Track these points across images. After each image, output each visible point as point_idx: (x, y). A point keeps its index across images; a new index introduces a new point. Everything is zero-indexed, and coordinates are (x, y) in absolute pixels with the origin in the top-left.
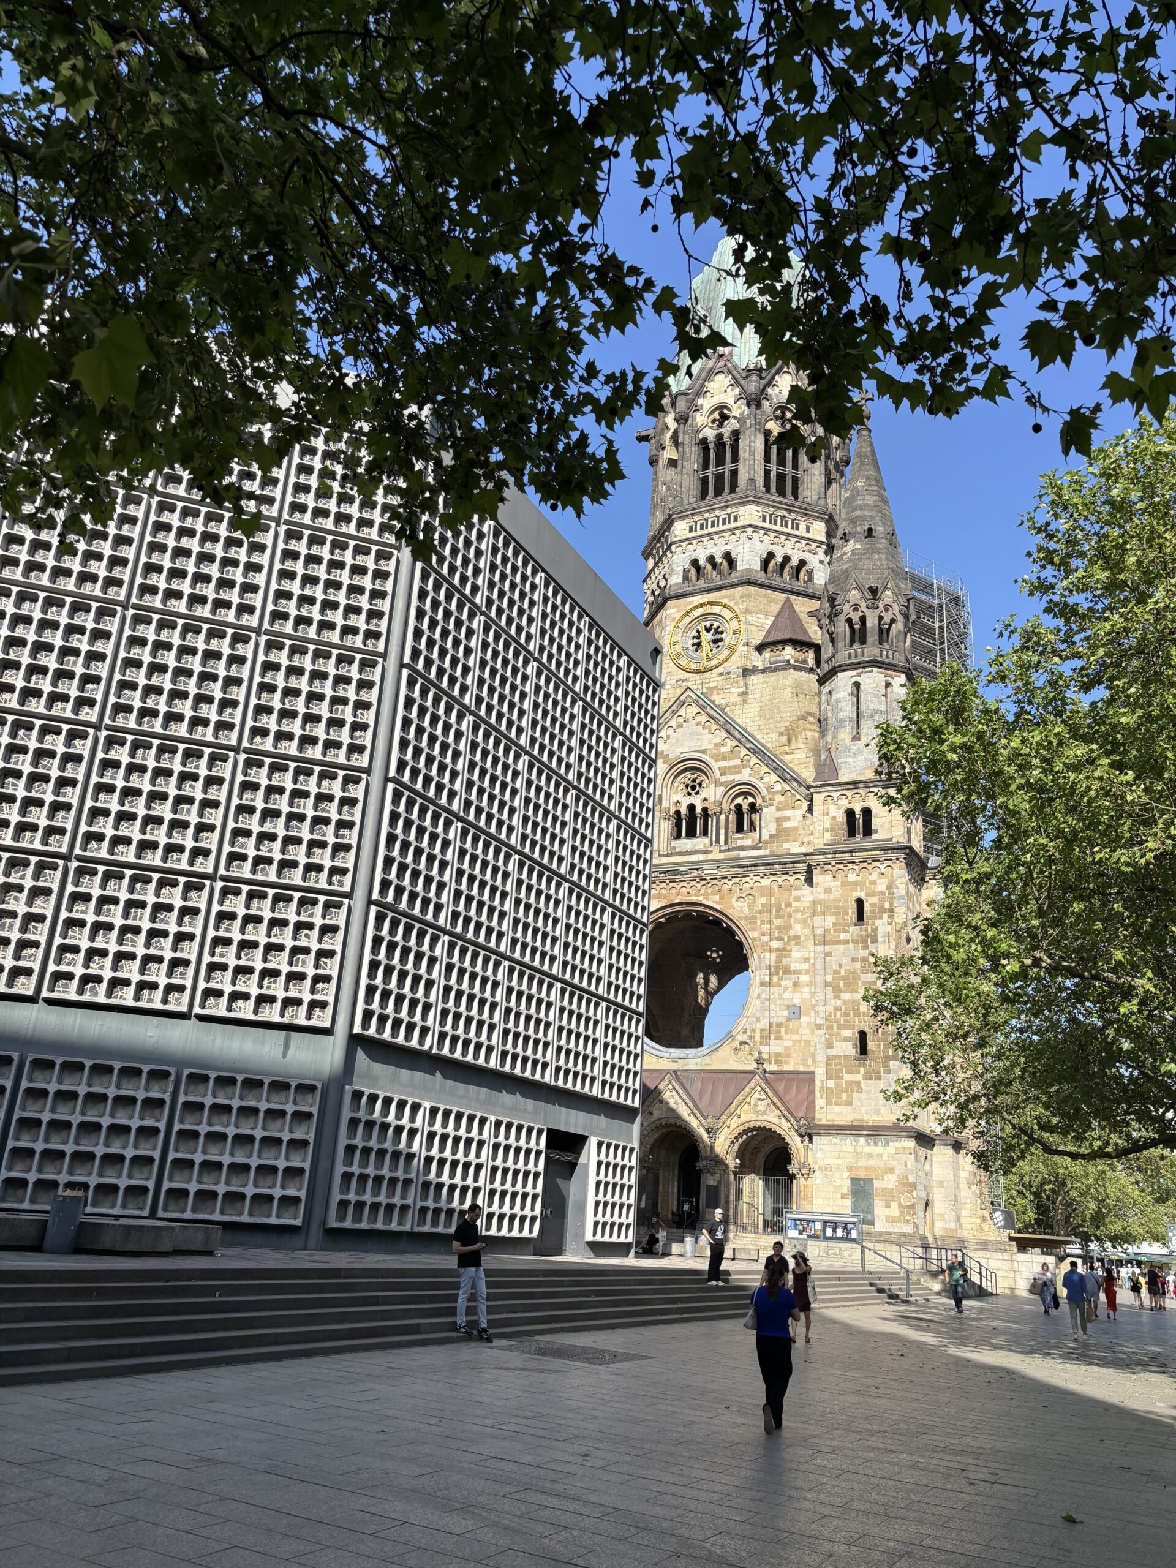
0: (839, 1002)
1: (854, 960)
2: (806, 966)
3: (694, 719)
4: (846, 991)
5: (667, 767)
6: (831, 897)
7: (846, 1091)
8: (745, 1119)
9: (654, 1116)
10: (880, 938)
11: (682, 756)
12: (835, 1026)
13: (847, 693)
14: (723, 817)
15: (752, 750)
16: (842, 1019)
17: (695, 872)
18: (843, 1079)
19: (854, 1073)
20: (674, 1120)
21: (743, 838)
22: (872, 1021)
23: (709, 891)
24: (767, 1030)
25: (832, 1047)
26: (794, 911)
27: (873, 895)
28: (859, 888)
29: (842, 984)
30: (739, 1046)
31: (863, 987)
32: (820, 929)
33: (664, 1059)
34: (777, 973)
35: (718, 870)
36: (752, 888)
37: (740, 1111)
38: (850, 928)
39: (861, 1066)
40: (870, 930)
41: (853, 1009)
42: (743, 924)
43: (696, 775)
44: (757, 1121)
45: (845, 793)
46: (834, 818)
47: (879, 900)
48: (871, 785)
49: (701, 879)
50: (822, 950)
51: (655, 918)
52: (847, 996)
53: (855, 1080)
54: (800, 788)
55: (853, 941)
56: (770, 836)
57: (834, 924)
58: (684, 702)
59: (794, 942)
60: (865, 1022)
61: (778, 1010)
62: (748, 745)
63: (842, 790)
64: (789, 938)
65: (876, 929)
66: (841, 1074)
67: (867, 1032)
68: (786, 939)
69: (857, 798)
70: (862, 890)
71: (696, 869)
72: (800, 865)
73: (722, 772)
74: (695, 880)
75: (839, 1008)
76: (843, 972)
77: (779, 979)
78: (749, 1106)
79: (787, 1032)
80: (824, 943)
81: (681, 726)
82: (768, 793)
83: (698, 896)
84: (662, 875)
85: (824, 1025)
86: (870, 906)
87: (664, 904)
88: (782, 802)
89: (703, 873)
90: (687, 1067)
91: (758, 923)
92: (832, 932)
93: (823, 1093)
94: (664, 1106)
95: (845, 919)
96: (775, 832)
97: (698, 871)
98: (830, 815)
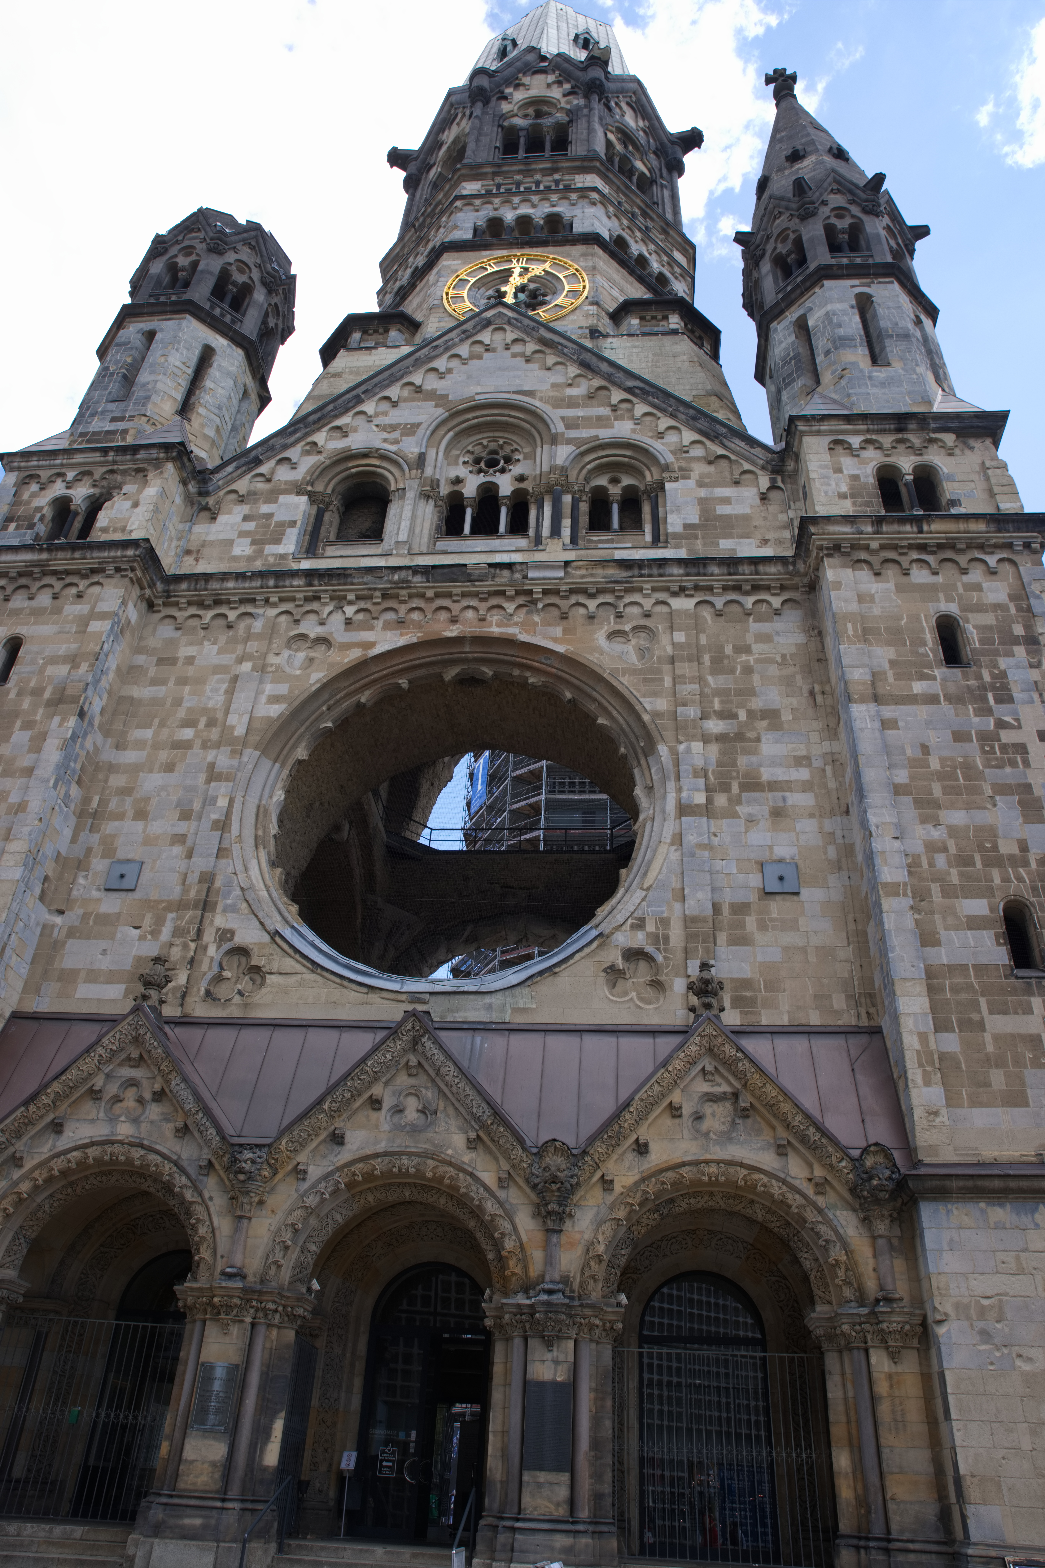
0: (935, 833)
1: (959, 737)
2: (803, 774)
3: (507, 347)
4: (952, 806)
5: (440, 413)
6: (877, 611)
7: (999, 1062)
8: (665, 1158)
9: (348, 1146)
10: (1017, 694)
11: (477, 398)
12: (935, 889)
13: (845, 306)
14: (567, 499)
15: (637, 391)
16: (954, 871)
17: (506, 573)
18: (984, 1030)
19: (1016, 1013)
20: (416, 1160)
21: (611, 541)
22: (1039, 875)
23: (536, 619)
24: (704, 920)
25: (937, 943)
26: (757, 661)
27: (980, 611)
28: (941, 596)
29: (937, 790)
30: (620, 963)
31: (998, 798)
32: (861, 670)
33: (385, 995)
34: (725, 788)
35: (566, 573)
36: (647, 615)
37: (644, 1133)
38: (936, 672)
39: (1033, 995)
40: (987, 677)
41: (981, 848)
42: (626, 683)
43: (501, 442)
44: (707, 1162)
45: (874, 437)
46: (855, 478)
47: (997, 620)
48: (933, 425)
49: (518, 593)
50: (873, 713)
51: (385, 672)
52: (957, 817)
53: (1022, 1031)
54: (752, 450)
55: (948, 698)
56: (687, 526)
57: (892, 663)
58: (488, 323)
59: (764, 723)
60: (1020, 879)
61: (735, 871)
62: (630, 383)
63: (868, 431)
64: (751, 713)
65: (1004, 675)
66: (975, 1017)
67: (1032, 903)
68: (742, 716)
69: (901, 447)
70: (949, 599)
71: (509, 566)
72: (772, 569)
73: (571, 424)
74: (502, 593)
75: (940, 844)
76: (935, 764)
77: (730, 801)
78: (674, 1117)
79: (763, 926)
80: (876, 699)
81: (480, 357)
82: (677, 459)
83: (507, 626)
84: (418, 578)
85: (905, 884)
86: (975, 631)
87: (415, 640)
88: (709, 475)
89: (526, 577)
90: (460, 1016)
91: (668, 681)
92: (891, 678)
93: (929, 1069)
94: (383, 1118)
95: (917, 654)
96: (697, 521)
97: (513, 572)
98: (845, 472)
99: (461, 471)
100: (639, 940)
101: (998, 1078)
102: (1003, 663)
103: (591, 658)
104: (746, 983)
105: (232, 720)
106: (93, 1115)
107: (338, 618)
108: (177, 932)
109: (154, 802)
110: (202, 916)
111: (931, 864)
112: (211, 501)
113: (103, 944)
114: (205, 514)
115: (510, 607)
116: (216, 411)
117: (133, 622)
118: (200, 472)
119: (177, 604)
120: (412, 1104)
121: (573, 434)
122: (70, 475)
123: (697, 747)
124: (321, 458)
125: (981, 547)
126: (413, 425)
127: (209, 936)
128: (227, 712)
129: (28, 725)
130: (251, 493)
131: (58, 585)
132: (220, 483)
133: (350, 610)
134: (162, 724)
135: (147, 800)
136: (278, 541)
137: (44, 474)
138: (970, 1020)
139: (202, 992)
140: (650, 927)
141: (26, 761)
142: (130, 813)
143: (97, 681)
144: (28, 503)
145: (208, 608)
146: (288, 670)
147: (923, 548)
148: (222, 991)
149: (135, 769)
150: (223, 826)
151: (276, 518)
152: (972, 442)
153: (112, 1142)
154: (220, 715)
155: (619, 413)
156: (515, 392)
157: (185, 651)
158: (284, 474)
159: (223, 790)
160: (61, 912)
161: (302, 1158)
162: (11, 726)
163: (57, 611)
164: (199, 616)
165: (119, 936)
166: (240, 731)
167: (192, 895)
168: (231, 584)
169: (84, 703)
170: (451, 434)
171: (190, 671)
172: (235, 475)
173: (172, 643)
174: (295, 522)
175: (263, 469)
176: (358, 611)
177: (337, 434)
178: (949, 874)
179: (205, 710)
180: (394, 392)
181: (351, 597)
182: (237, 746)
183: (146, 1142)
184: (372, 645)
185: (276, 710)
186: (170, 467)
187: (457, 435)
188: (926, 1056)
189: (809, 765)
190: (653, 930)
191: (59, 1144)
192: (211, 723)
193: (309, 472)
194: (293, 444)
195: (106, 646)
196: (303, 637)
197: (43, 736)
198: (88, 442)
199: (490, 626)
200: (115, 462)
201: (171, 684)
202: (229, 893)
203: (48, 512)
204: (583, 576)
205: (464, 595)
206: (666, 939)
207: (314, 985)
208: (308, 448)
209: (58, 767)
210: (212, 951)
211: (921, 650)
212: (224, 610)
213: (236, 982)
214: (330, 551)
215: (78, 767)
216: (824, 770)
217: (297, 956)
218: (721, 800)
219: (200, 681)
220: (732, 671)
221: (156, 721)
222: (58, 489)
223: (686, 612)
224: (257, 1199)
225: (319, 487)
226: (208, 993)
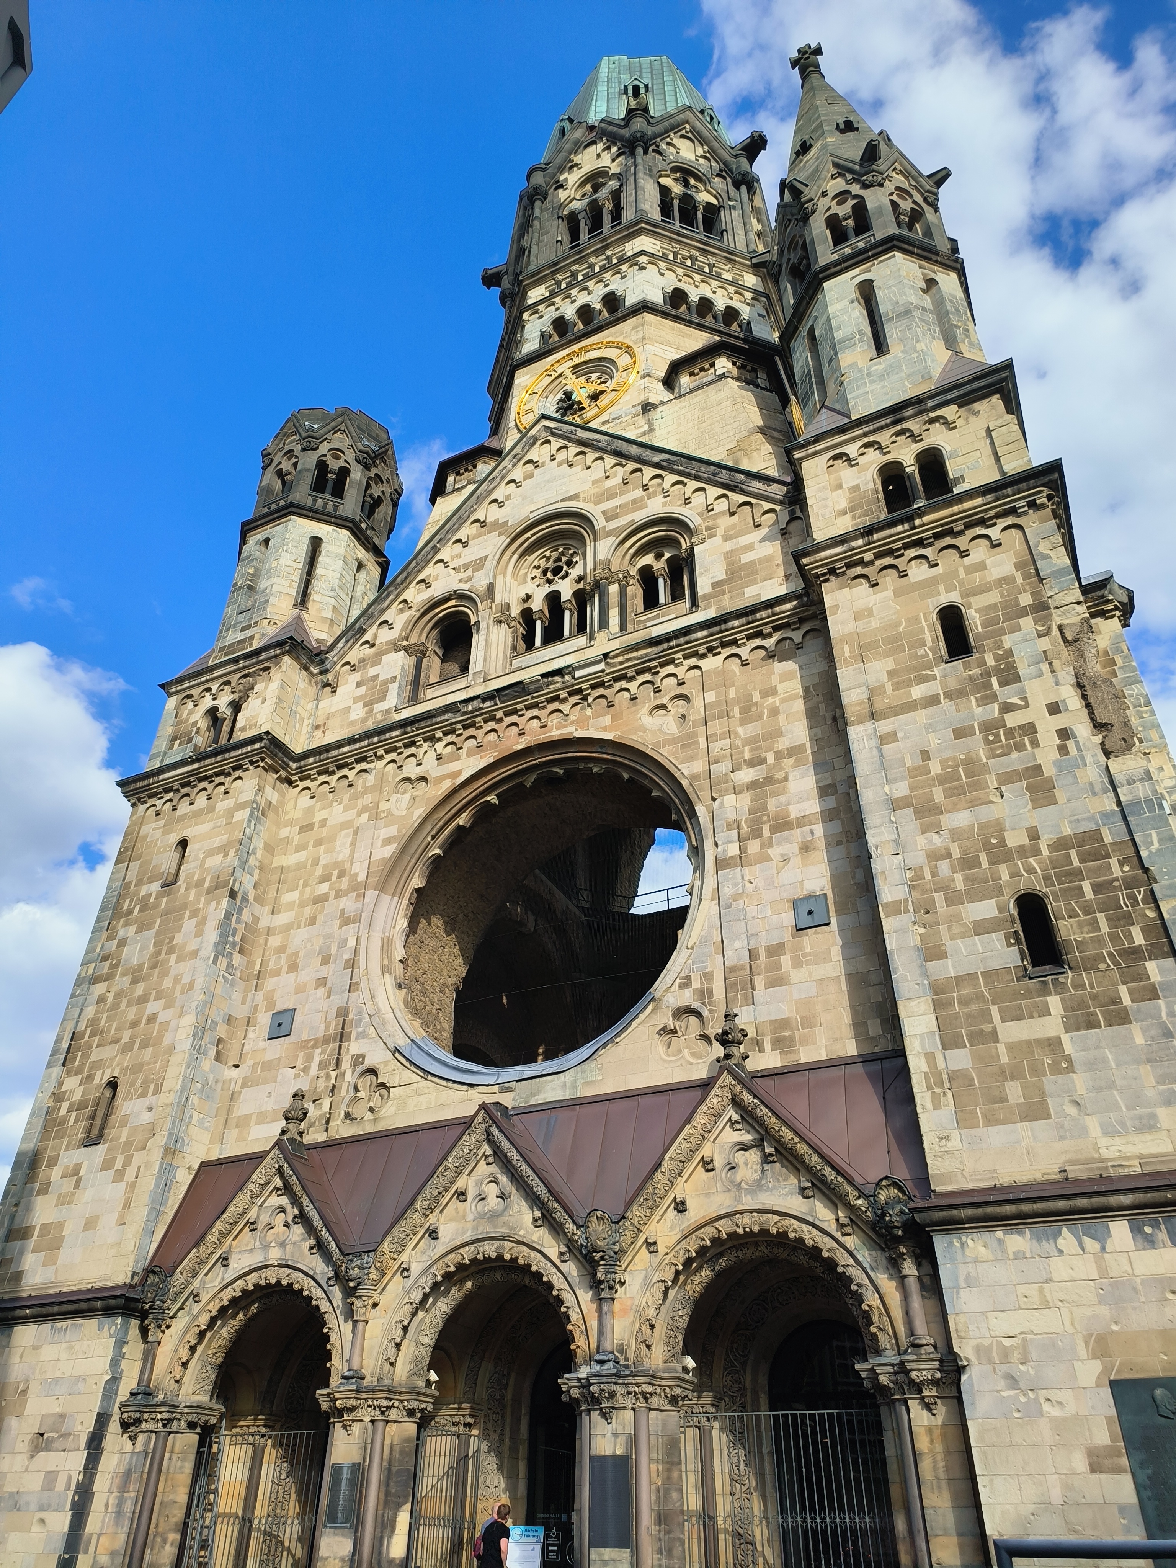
0: (937, 841)
1: (960, 733)
2: (829, 803)
3: (553, 458)
4: (955, 808)
5: (504, 540)
6: (875, 624)
7: (1015, 1074)
8: (702, 1213)
9: (441, 1240)
10: (1023, 670)
11: (531, 516)
12: (939, 898)
13: (846, 302)
14: (614, 589)
15: (664, 464)
16: (958, 877)
17: (557, 679)
18: (997, 1041)
19: (1031, 1017)
20: (496, 1244)
21: (658, 617)
22: (1051, 862)
23: (589, 712)
24: (742, 968)
25: (943, 955)
26: (783, 700)
27: (983, 592)
28: (941, 588)
29: (938, 795)
30: (671, 1024)
31: (1003, 788)
32: (858, 690)
33: (481, 1089)
34: (757, 833)
35: (607, 664)
36: (681, 684)
37: (680, 1190)
38: (936, 671)
39: (1050, 994)
40: (990, 661)
41: (987, 846)
42: (665, 754)
43: (561, 550)
44: (741, 1212)
45: (872, 438)
46: (856, 488)
47: (1002, 595)
48: (930, 404)
49: (571, 694)
50: (870, 731)
51: (473, 794)
52: (961, 819)
53: (1038, 1036)
54: (769, 489)
55: (949, 695)
56: (715, 585)
57: (891, 674)
58: (535, 440)
59: (791, 761)
60: (1031, 871)
61: (769, 913)
62: (657, 458)
63: (865, 435)
64: (779, 755)
65: (1010, 653)
66: (987, 1027)
67: (1045, 894)
68: (771, 759)
69: (901, 439)
70: (949, 589)
71: (559, 672)
72: (788, 606)
73: (610, 516)
74: (556, 699)
75: (943, 852)
76: (935, 768)
77: (762, 846)
78: (708, 1171)
79: (797, 963)
80: (873, 716)
81: (531, 476)
82: (704, 520)
83: (565, 727)
84: (488, 704)
85: (906, 900)
86: (977, 615)
87: (492, 760)
88: (733, 526)
89: (573, 678)
90: (539, 1099)
91: (702, 741)
92: (889, 690)
93: (938, 1090)
94: (470, 1207)
95: (917, 657)
96: (724, 577)
97: (563, 677)
98: (845, 486)
99: (530, 587)
100: (686, 998)
101: (1014, 1091)
102: (1008, 641)
103: (635, 739)
104: (784, 1024)
105: (356, 868)
106: (251, 1246)
107: (432, 755)
108: (323, 1065)
109: (301, 954)
110: (340, 1046)
111: (934, 874)
112: (330, 676)
113: (268, 1088)
114: (328, 689)
115: (565, 707)
116: (331, 593)
117: (274, 802)
118: (317, 655)
119: (308, 777)
120: (492, 1190)
121: (613, 525)
122: (215, 687)
123: (730, 800)
124: (412, 612)
125: (982, 522)
126: (481, 559)
127: (346, 1064)
128: (352, 863)
129: (194, 914)
130: (362, 661)
131: (209, 787)
132: (335, 659)
133: (439, 746)
134: (306, 885)
135: (296, 954)
136: (383, 698)
137: (195, 692)
138: (982, 1031)
139: (343, 1114)
140: (696, 984)
141: (192, 946)
142: (285, 968)
143: (243, 864)
144: (187, 720)
145: (332, 773)
146: (396, 813)
147: (920, 543)
148: (357, 1111)
149: (288, 928)
150: (352, 964)
151: (381, 678)
152: (977, 406)
153: (267, 1267)
154: (347, 866)
155: (651, 490)
156: (562, 501)
157: (319, 816)
158: (385, 636)
159: (351, 931)
160: (237, 1066)
161: (404, 1257)
162: (181, 918)
163: (211, 809)
164: (327, 782)
165: (279, 1078)
166: (362, 877)
167: (332, 1031)
168: (345, 749)
169: (233, 885)
170: (516, 556)
171: (324, 832)
172: (346, 648)
173: (310, 811)
174: (395, 677)
175: (367, 637)
176: (446, 745)
177: (423, 586)
178: (953, 880)
179: (336, 864)
180: (463, 533)
181: (439, 734)
182: (359, 890)
183: (290, 1263)
184: (459, 772)
185: (389, 851)
186: (286, 659)
187: (522, 555)
188: (935, 1079)
189: (835, 793)
190: (699, 986)
191: (226, 1276)
192: (341, 875)
193: (404, 628)
194: (388, 607)
195: (248, 831)
196: (407, 779)
197: (204, 921)
198: (226, 654)
199: (551, 731)
200: (245, 667)
201: (310, 847)
202: (360, 1021)
203: (203, 724)
204: (621, 663)
205: (528, 708)
206: (710, 992)
207: (426, 1091)
208: (401, 606)
209: (216, 945)
210: (349, 1077)
211: (920, 652)
212: (345, 772)
213: (369, 1101)
214: (430, 693)
215: (238, 938)
216: (848, 794)
217: (412, 1068)
218: (754, 847)
219: (332, 839)
220: (760, 717)
221: (301, 882)
222: (207, 702)
223: (716, 672)
224: (371, 1302)
225: (413, 639)
226: (348, 1115)
